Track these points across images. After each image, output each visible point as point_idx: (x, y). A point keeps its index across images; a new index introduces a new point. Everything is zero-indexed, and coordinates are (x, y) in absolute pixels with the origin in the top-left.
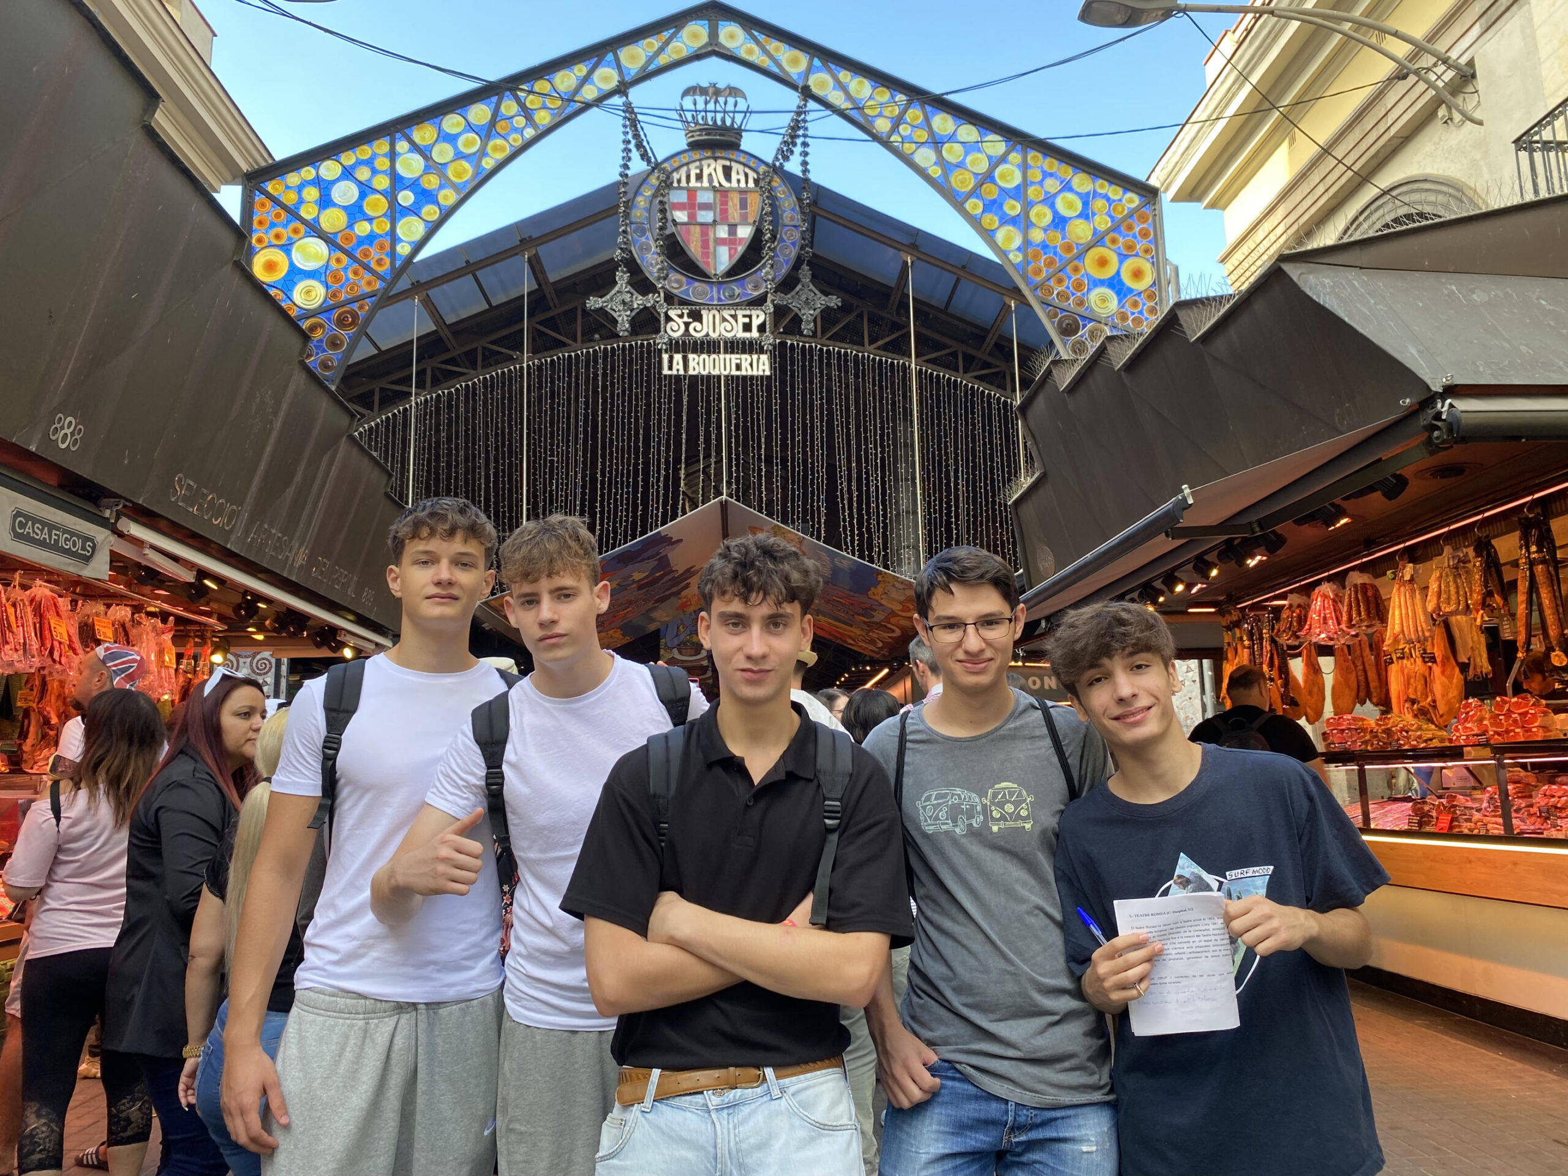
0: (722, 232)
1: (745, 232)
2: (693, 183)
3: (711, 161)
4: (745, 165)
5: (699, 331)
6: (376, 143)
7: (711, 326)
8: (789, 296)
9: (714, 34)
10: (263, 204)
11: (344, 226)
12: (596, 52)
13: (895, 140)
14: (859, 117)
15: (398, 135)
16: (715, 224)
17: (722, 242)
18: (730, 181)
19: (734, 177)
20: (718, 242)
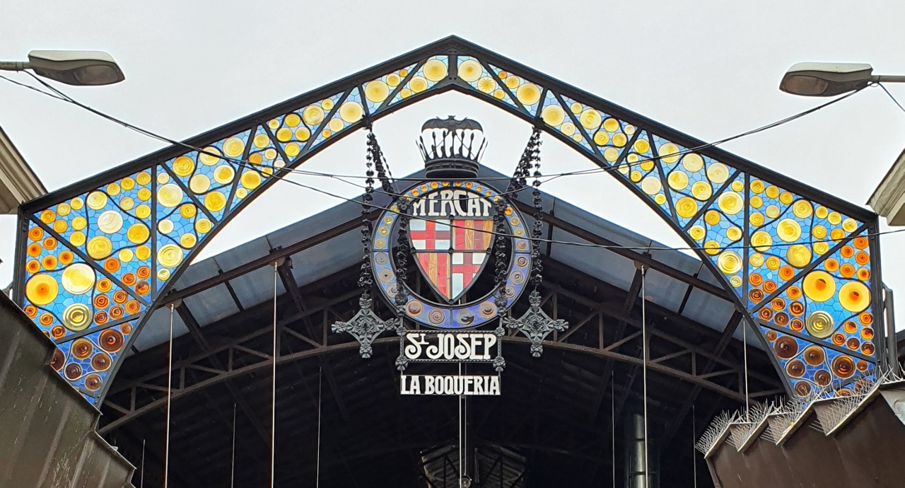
0: (458, 259)
1: (479, 259)
2: (432, 213)
3: (449, 192)
4: (481, 195)
5: (434, 353)
6: (138, 175)
7: (443, 350)
8: (519, 320)
9: (453, 67)
10: (36, 233)
11: (109, 253)
12: (343, 87)
13: (624, 170)
14: (589, 147)
15: (159, 167)
16: (451, 251)
17: (458, 269)
18: (465, 209)
19: (470, 206)
20: (455, 268)
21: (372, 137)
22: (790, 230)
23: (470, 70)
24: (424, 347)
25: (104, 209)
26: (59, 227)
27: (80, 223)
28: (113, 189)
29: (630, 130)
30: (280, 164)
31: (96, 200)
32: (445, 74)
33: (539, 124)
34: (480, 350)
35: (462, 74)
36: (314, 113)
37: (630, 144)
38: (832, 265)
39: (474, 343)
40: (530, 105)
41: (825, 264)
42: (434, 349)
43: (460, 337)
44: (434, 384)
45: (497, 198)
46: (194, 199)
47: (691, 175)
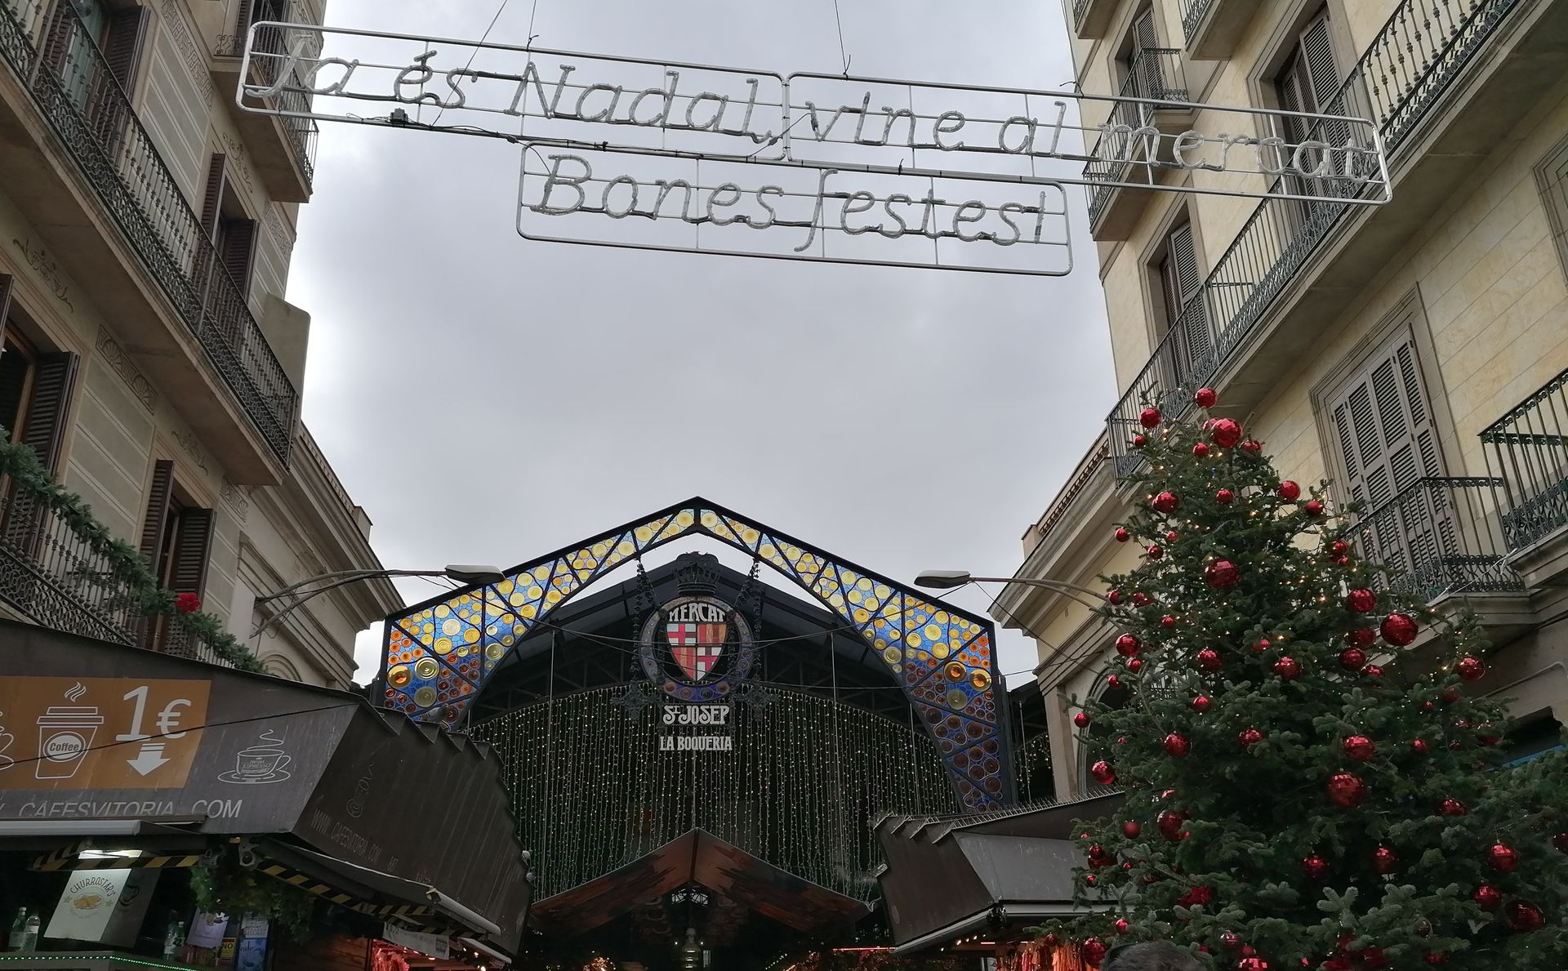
0: (701, 652)
1: (716, 652)
2: (683, 619)
3: (695, 604)
4: (717, 607)
5: (684, 720)
7: (692, 716)
8: (745, 695)
9: (697, 518)
10: (397, 635)
11: (449, 650)
12: (621, 531)
13: (817, 589)
14: (793, 574)
15: (488, 587)
16: (697, 646)
17: (702, 658)
18: (707, 618)
19: (710, 615)
20: (698, 658)
21: (641, 567)
22: (934, 632)
23: (709, 519)
24: (677, 716)
25: (447, 618)
26: (414, 631)
27: (429, 628)
28: (454, 603)
29: (821, 561)
30: (575, 586)
31: (442, 611)
32: (691, 522)
33: (757, 558)
34: (717, 718)
35: (704, 522)
36: (600, 549)
37: (821, 572)
38: (964, 657)
39: (713, 712)
40: (752, 545)
41: (959, 656)
42: (684, 717)
43: (703, 708)
44: (684, 742)
45: (729, 608)
46: (511, 610)
47: (863, 593)
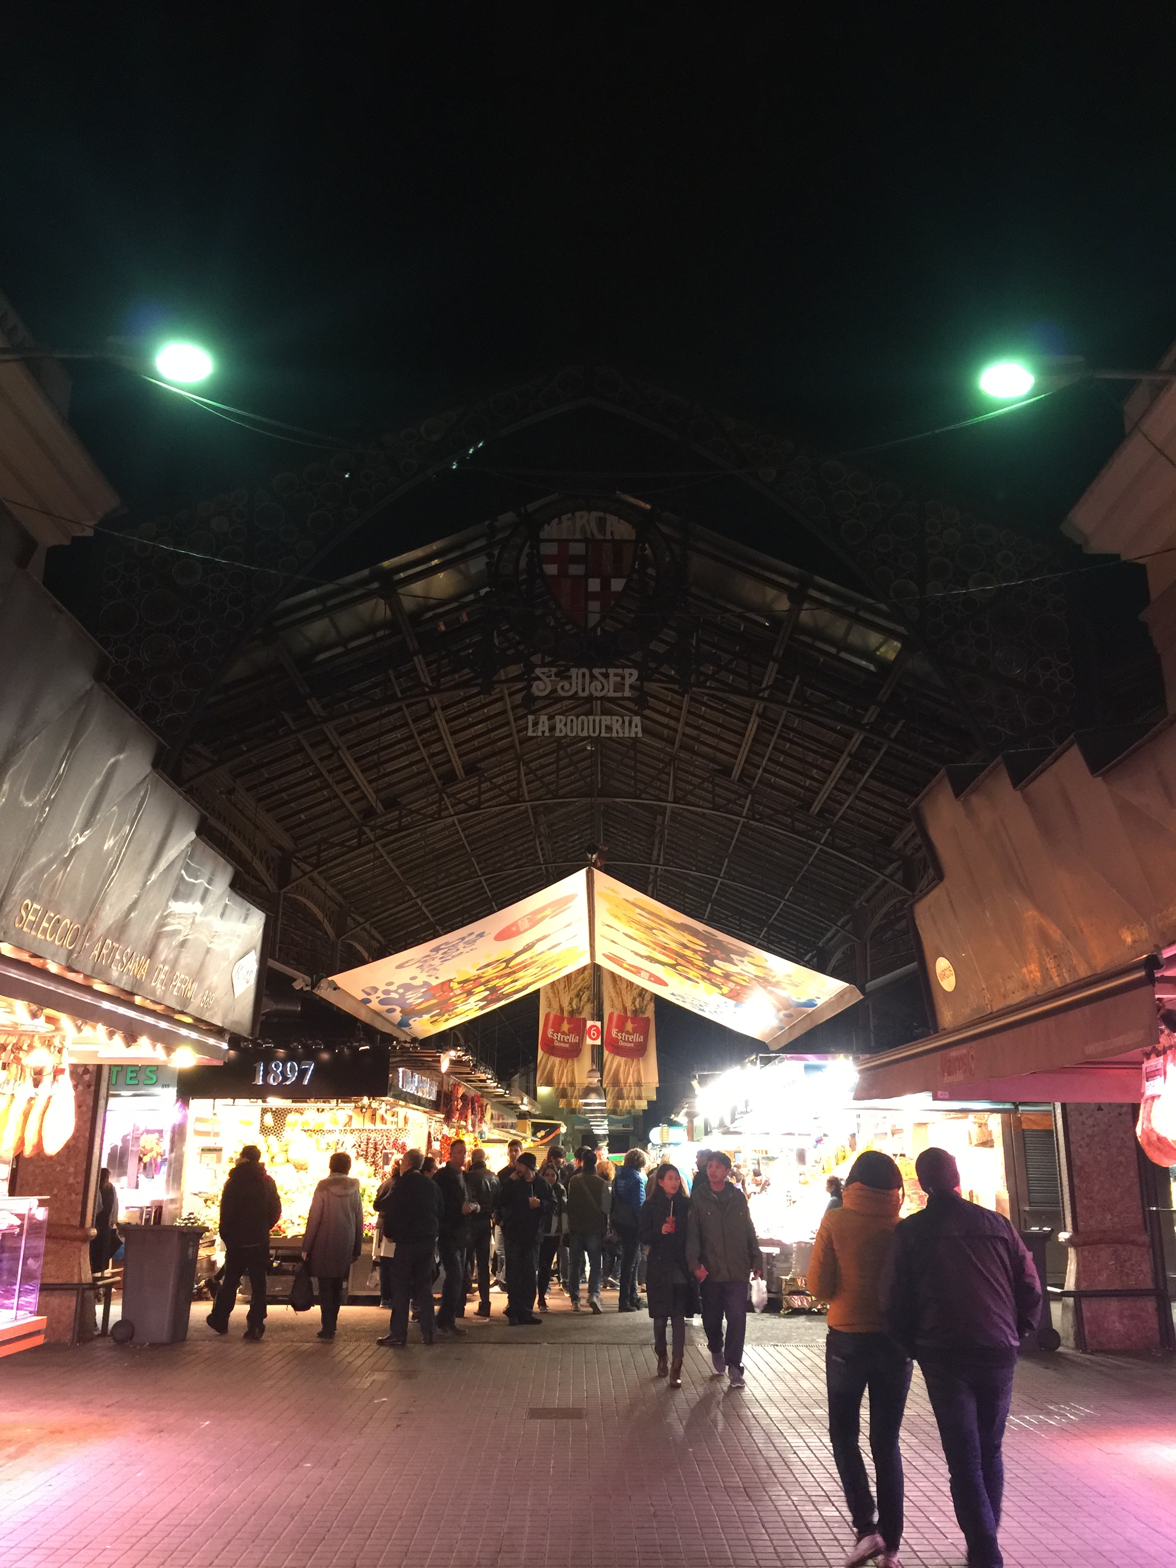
0: (594, 585)
2: (564, 535)
3: (584, 513)
4: (620, 516)
5: (566, 689)
6: (235, 493)
7: (578, 684)
16: (586, 577)
17: (594, 596)
18: (604, 533)
19: (608, 528)
20: (590, 596)
24: (554, 683)
34: (619, 687)
39: (612, 678)
42: (566, 685)
44: (565, 725)
